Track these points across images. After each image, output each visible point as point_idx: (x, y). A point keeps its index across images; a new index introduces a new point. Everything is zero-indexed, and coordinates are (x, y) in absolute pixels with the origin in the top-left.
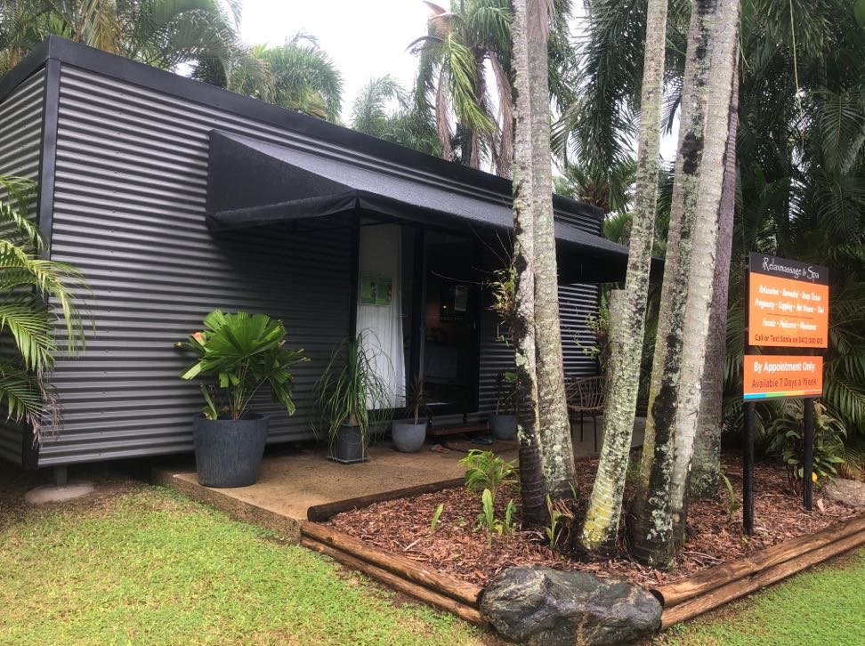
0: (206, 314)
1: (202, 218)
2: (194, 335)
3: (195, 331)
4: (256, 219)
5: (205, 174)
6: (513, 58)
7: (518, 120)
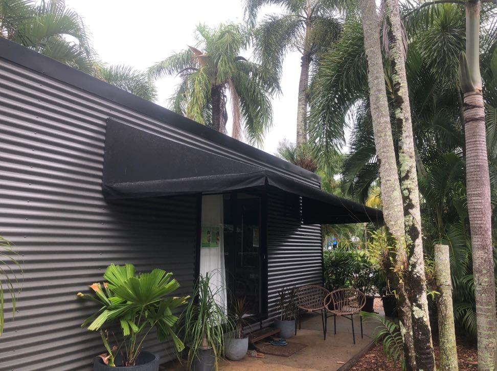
0: (105, 267)
1: (99, 188)
2: (92, 286)
3: (92, 283)
4: (158, 191)
5: (102, 152)
6: (396, 73)
7: (404, 120)
